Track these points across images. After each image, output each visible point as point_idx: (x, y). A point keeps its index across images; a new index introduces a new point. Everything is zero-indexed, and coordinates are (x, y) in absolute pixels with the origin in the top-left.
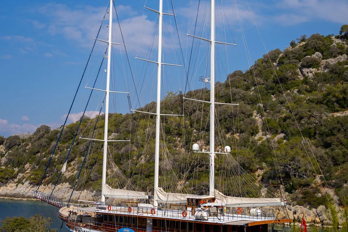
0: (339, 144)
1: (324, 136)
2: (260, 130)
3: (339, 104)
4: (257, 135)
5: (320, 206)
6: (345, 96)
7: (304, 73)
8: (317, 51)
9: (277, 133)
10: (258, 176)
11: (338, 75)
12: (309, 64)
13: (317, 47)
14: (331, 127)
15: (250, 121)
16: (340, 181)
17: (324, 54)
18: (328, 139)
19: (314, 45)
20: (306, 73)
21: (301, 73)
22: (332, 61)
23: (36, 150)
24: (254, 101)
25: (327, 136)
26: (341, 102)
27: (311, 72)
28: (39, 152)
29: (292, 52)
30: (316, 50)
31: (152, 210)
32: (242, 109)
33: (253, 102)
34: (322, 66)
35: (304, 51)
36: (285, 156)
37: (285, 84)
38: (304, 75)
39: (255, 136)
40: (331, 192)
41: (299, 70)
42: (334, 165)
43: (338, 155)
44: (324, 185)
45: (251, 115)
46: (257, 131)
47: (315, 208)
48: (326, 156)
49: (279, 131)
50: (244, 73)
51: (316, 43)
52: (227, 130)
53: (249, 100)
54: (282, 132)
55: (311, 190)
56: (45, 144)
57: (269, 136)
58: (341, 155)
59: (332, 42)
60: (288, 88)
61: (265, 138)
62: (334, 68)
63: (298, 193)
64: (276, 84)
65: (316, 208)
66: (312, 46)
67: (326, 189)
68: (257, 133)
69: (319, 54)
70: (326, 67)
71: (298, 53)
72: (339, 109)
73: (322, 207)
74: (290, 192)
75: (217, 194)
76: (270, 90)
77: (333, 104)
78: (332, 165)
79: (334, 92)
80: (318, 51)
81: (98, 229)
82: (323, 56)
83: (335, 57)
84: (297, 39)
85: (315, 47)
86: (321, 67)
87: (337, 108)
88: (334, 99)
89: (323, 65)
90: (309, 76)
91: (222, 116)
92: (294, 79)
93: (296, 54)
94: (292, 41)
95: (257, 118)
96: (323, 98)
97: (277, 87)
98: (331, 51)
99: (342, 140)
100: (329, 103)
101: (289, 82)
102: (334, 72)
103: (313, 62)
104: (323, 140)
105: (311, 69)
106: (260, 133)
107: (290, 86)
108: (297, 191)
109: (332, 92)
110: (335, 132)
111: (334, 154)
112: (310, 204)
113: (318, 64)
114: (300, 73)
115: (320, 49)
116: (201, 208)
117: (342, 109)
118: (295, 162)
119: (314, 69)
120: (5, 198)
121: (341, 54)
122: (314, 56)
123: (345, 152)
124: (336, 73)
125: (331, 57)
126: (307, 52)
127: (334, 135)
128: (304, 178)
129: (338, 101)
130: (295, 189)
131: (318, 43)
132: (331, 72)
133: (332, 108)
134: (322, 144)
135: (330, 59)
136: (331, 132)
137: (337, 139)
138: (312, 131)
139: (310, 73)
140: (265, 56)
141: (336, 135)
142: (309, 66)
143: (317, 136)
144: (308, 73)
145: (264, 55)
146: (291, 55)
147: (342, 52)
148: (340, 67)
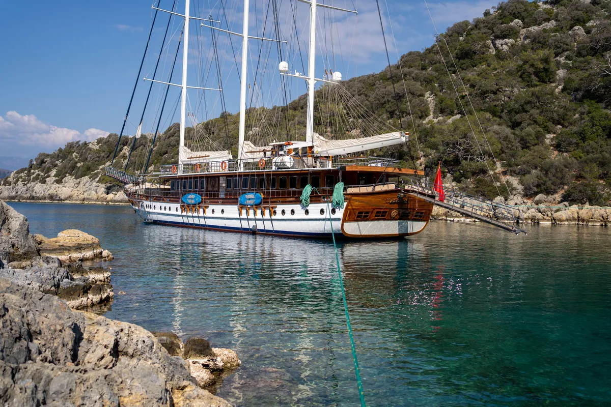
0: (532, 122)
1: (513, 113)
2: (431, 113)
3: (538, 77)
4: (427, 119)
5: (497, 197)
6: (547, 67)
7: (497, 46)
8: (516, 19)
9: (452, 114)
10: (421, 165)
11: (541, 45)
12: (504, 33)
13: (516, 13)
14: (523, 101)
15: (419, 101)
16: (528, 166)
17: (526, 20)
18: (518, 117)
19: (512, 11)
20: (500, 45)
21: (494, 46)
22: (534, 29)
23: (164, 150)
24: (428, 80)
25: (517, 113)
26: (541, 74)
27: (506, 44)
28: (166, 153)
29: (483, 22)
30: (516, 16)
31: (222, 163)
32: (410, 87)
33: (428, 82)
34: (522, 37)
35: (499, 19)
36: (454, 132)
37: (472, 60)
38: (496, 48)
39: (424, 119)
40: (515, 181)
41: (491, 42)
42: (523, 148)
43: (529, 135)
44: (505, 173)
45: (423, 95)
46: (426, 113)
47: (490, 200)
48: (513, 135)
49: (455, 112)
50: (422, 52)
51: (516, 7)
52: (389, 115)
53: (422, 80)
54: (459, 113)
55: (487, 179)
56: (175, 143)
57: (441, 118)
58: (533, 136)
59: (537, 7)
60: (474, 64)
61: (435, 120)
62: (537, 36)
63: (470, 182)
64: (459, 60)
65: (492, 201)
66: (511, 12)
67: (508, 177)
68: (427, 116)
69: (518, 22)
70: (526, 38)
71: (492, 22)
72: (538, 83)
73: (500, 199)
74: (459, 181)
75: (316, 138)
76: (451, 67)
77: (529, 77)
78: (520, 148)
79: (532, 61)
80: (518, 18)
81: (160, 200)
82: (524, 24)
83: (539, 24)
84: (493, 7)
85: (514, 14)
86: (520, 38)
87: (535, 82)
88: (531, 70)
89: (522, 34)
90: (503, 49)
91: (386, 98)
92: (483, 53)
93: (489, 23)
94: (486, 10)
95: (429, 99)
96: (517, 69)
97: (460, 63)
98: (534, 17)
99: (536, 117)
100: (524, 76)
101: (476, 57)
102: (537, 40)
103: (510, 31)
104: (510, 119)
105: (507, 40)
106: (431, 117)
107: (477, 62)
108: (469, 180)
109: (529, 60)
110: (528, 107)
111: (523, 134)
112: (483, 195)
113: (515, 33)
114: (492, 45)
115: (521, 15)
116: (284, 152)
117: (541, 83)
118: (467, 140)
119: (511, 40)
120: (121, 204)
121: (548, 20)
122: (512, 24)
123: (539, 131)
124: (539, 42)
125: (534, 25)
126: (503, 20)
127: (526, 112)
128: (478, 161)
129: (536, 74)
130: (467, 178)
131: (518, 7)
132: (533, 41)
133: (528, 82)
134: (510, 124)
135: (533, 27)
136: (523, 108)
137: (530, 117)
138: (499, 109)
139: (504, 45)
140: (448, 29)
141: (529, 112)
142: (503, 37)
143: (504, 115)
144: (502, 45)
145: (449, 27)
146: (482, 25)
147: (549, 19)
148: (544, 34)
